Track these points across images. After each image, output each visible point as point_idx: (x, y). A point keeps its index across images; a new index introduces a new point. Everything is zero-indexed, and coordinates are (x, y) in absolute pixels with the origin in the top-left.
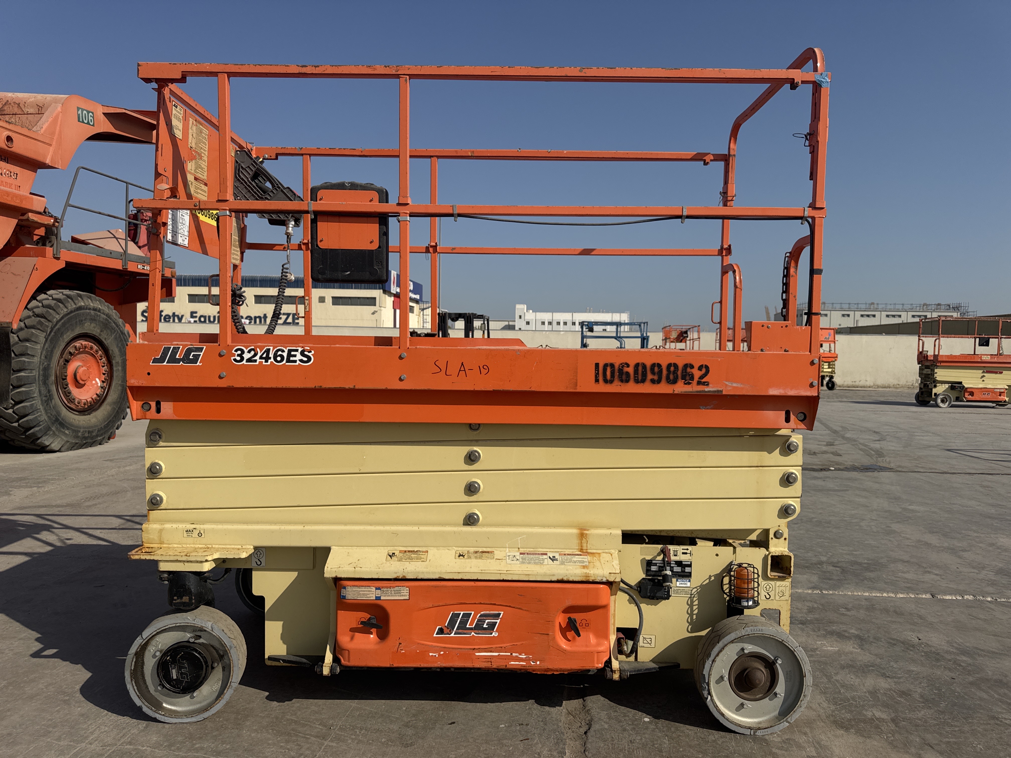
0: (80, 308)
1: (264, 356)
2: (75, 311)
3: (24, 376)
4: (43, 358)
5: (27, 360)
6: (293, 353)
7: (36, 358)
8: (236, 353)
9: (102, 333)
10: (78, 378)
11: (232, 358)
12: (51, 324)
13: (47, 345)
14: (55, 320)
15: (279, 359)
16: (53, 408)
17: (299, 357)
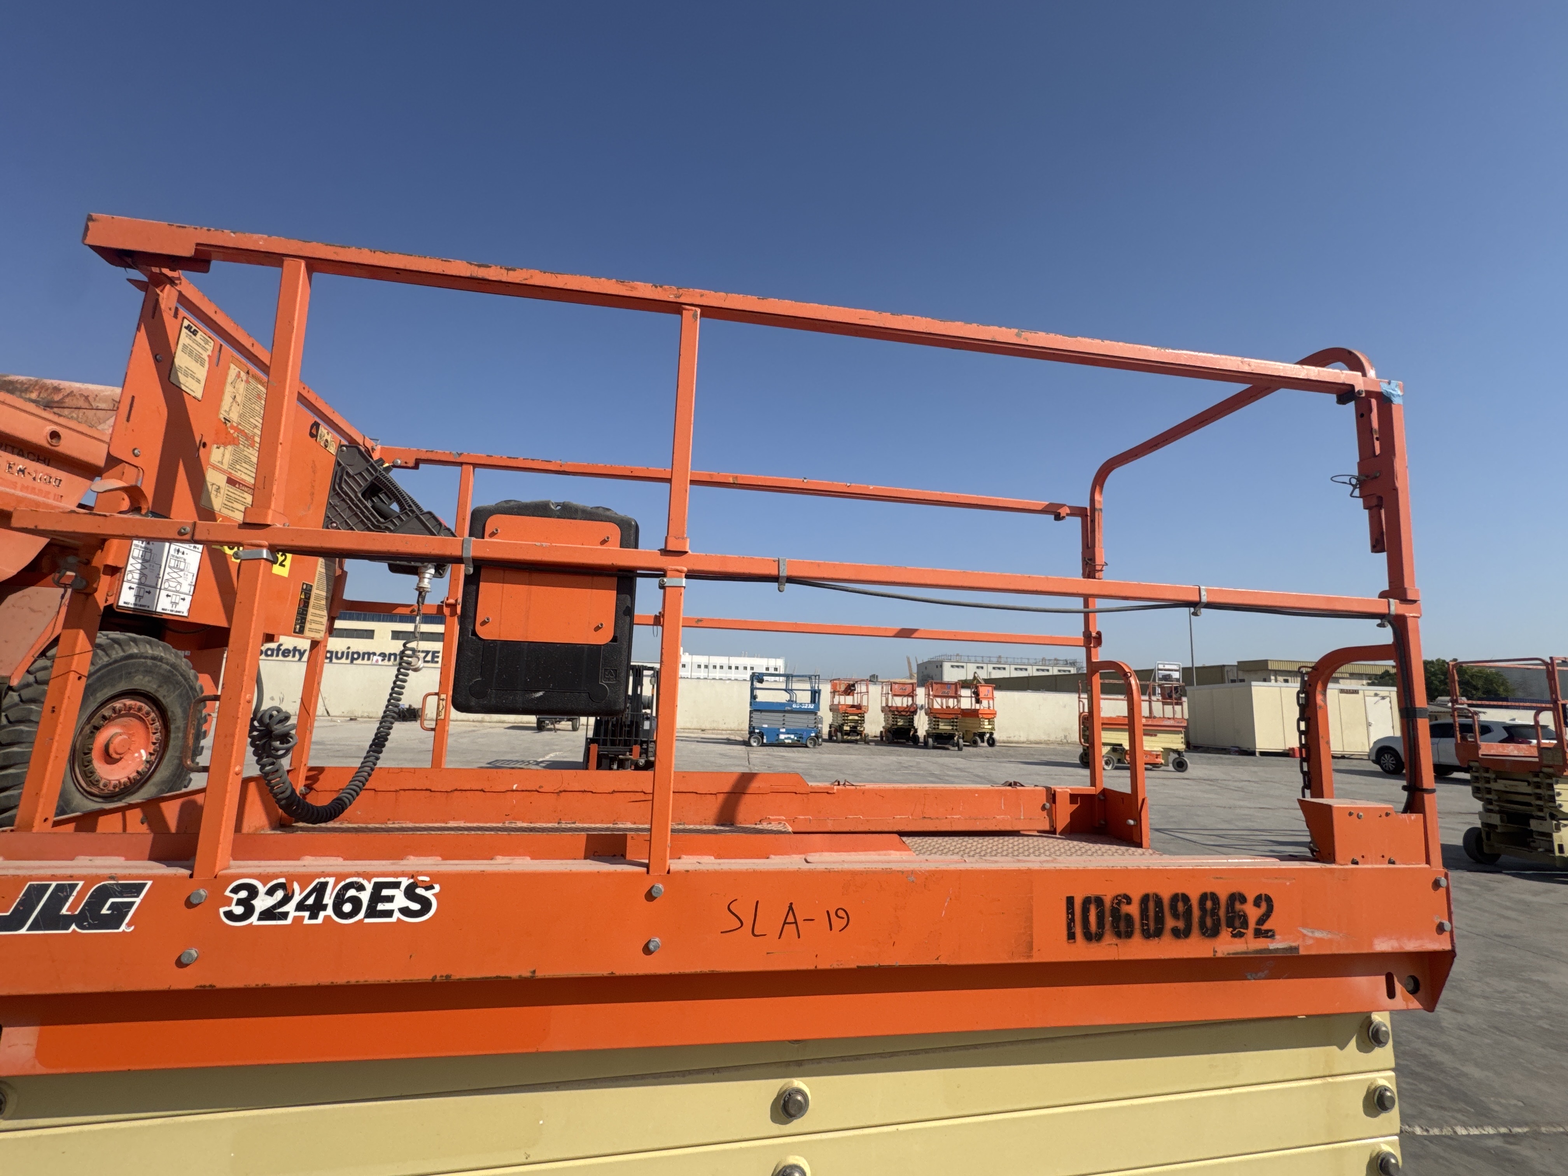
0: (130, 657)
1: (310, 901)
2: (121, 661)
3: (17, 753)
5: (26, 729)
6: (385, 892)
8: (235, 897)
9: (159, 689)
10: (111, 751)
11: (222, 910)
15: (347, 908)
17: (400, 900)
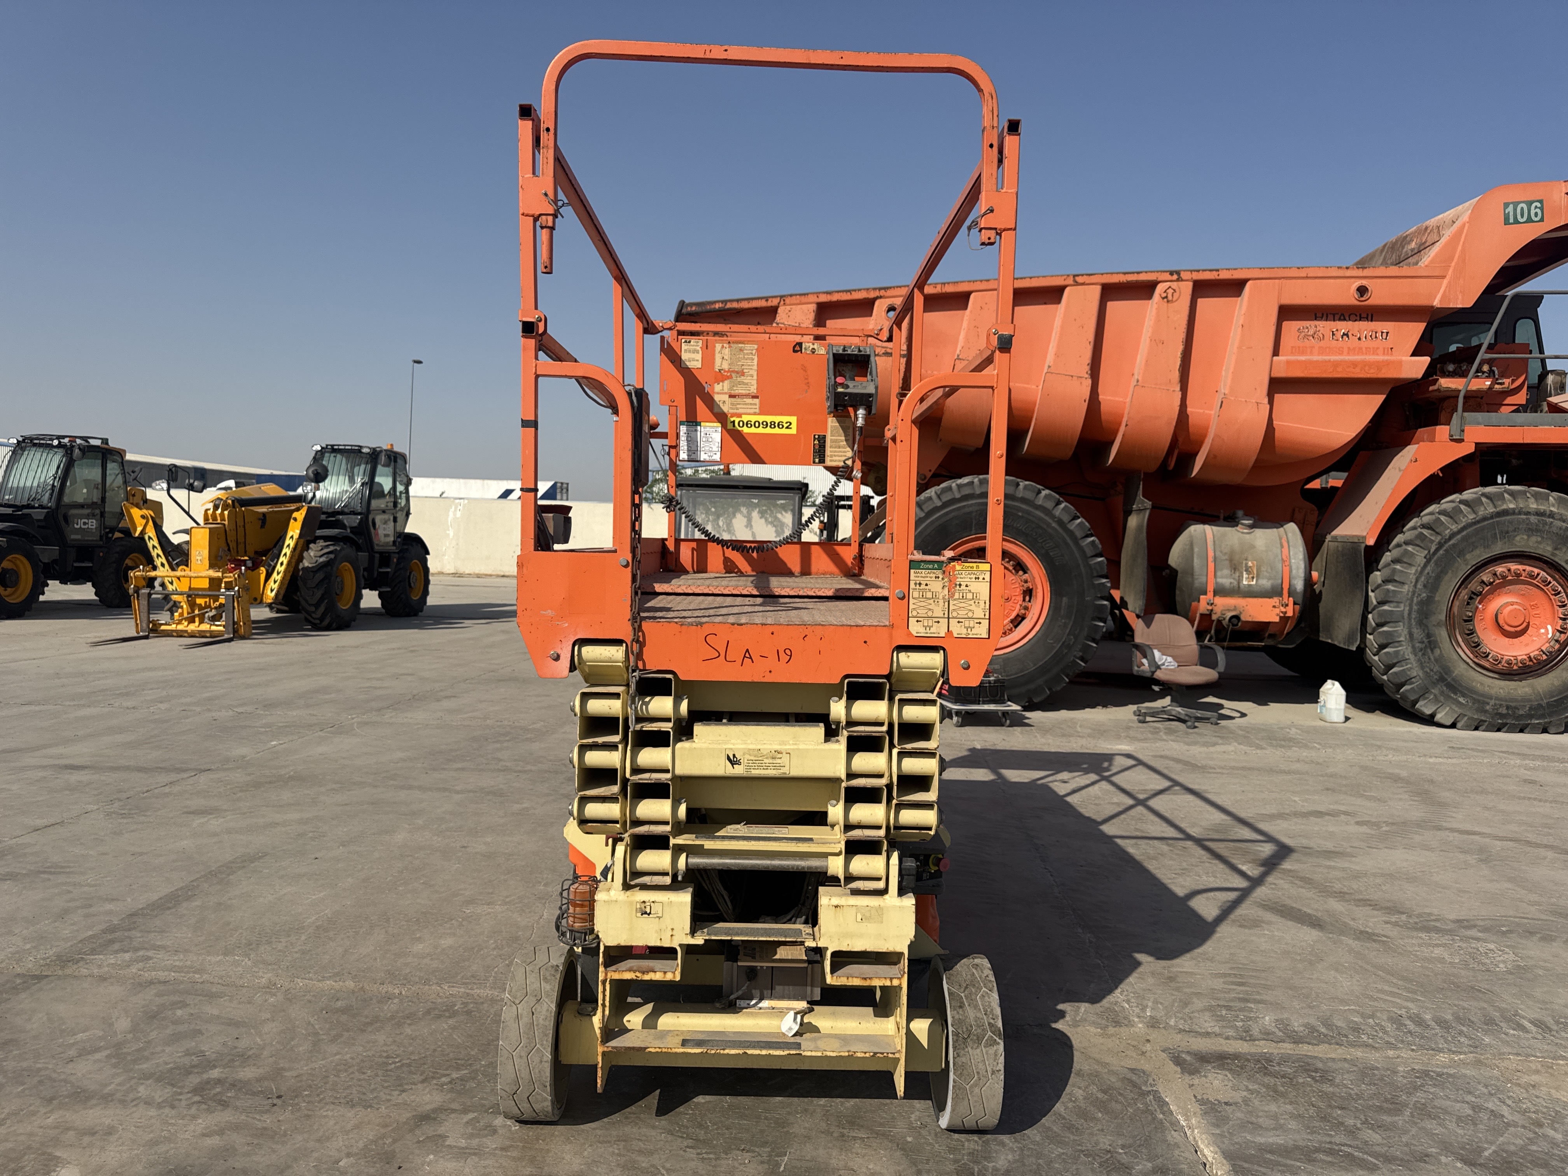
0: (1505, 513)
2: (1492, 517)
3: (1387, 611)
4: (1419, 586)
5: (1393, 588)
7: (1406, 587)
9: (1557, 552)
10: (1501, 622)
12: (1439, 538)
13: (1429, 568)
14: (1447, 532)
16: (1436, 660)
